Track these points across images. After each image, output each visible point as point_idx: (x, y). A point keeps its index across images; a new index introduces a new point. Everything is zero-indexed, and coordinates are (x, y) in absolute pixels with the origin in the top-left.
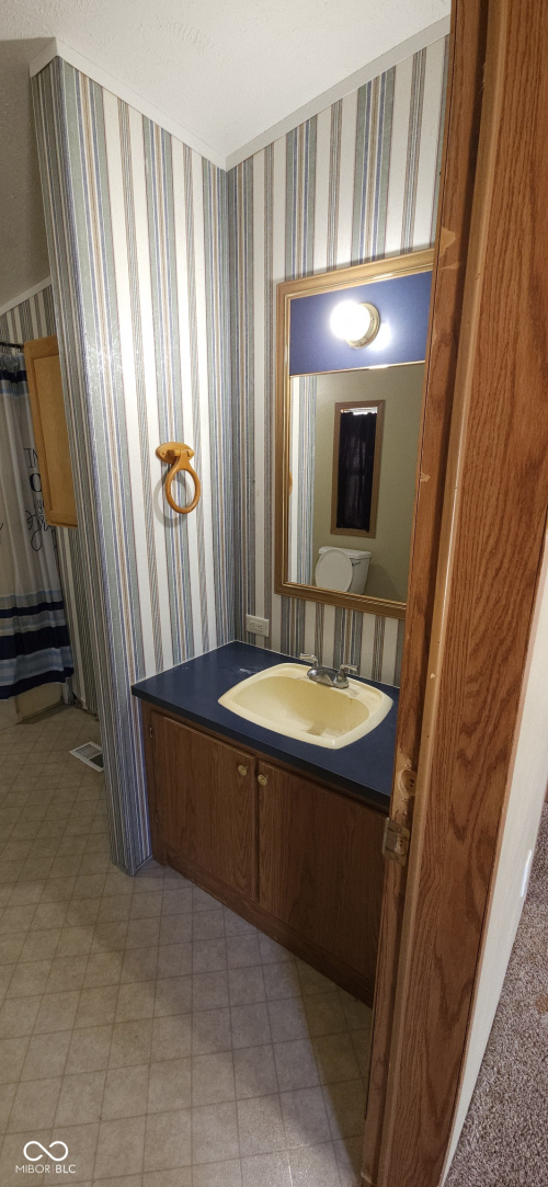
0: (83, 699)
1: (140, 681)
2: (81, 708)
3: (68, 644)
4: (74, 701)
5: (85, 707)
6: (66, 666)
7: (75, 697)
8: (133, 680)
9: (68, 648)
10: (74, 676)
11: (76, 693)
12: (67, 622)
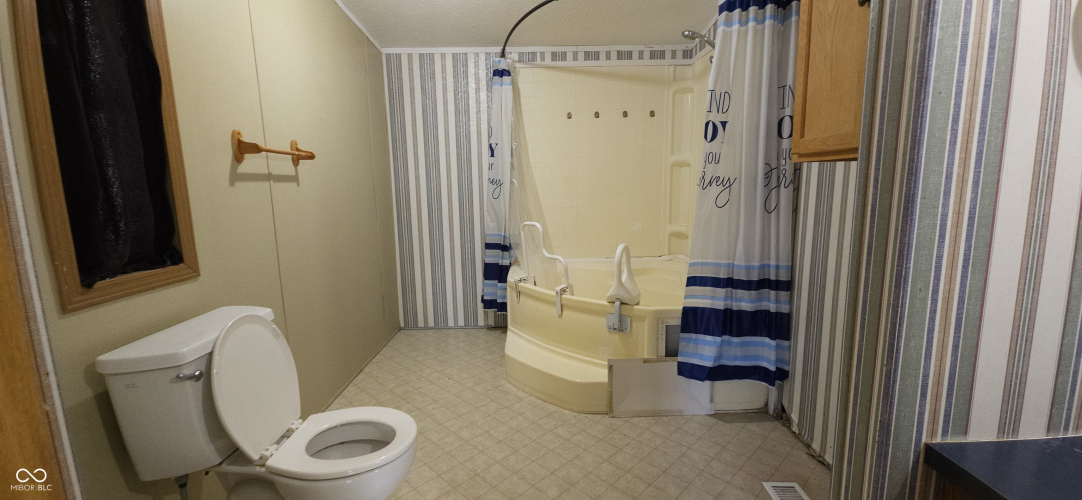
0: (795, 417)
1: (950, 440)
2: (789, 428)
3: (787, 337)
4: (782, 415)
5: (795, 429)
6: (780, 366)
7: (783, 410)
8: (933, 434)
9: (786, 343)
10: (787, 384)
11: (786, 406)
12: (791, 309)
